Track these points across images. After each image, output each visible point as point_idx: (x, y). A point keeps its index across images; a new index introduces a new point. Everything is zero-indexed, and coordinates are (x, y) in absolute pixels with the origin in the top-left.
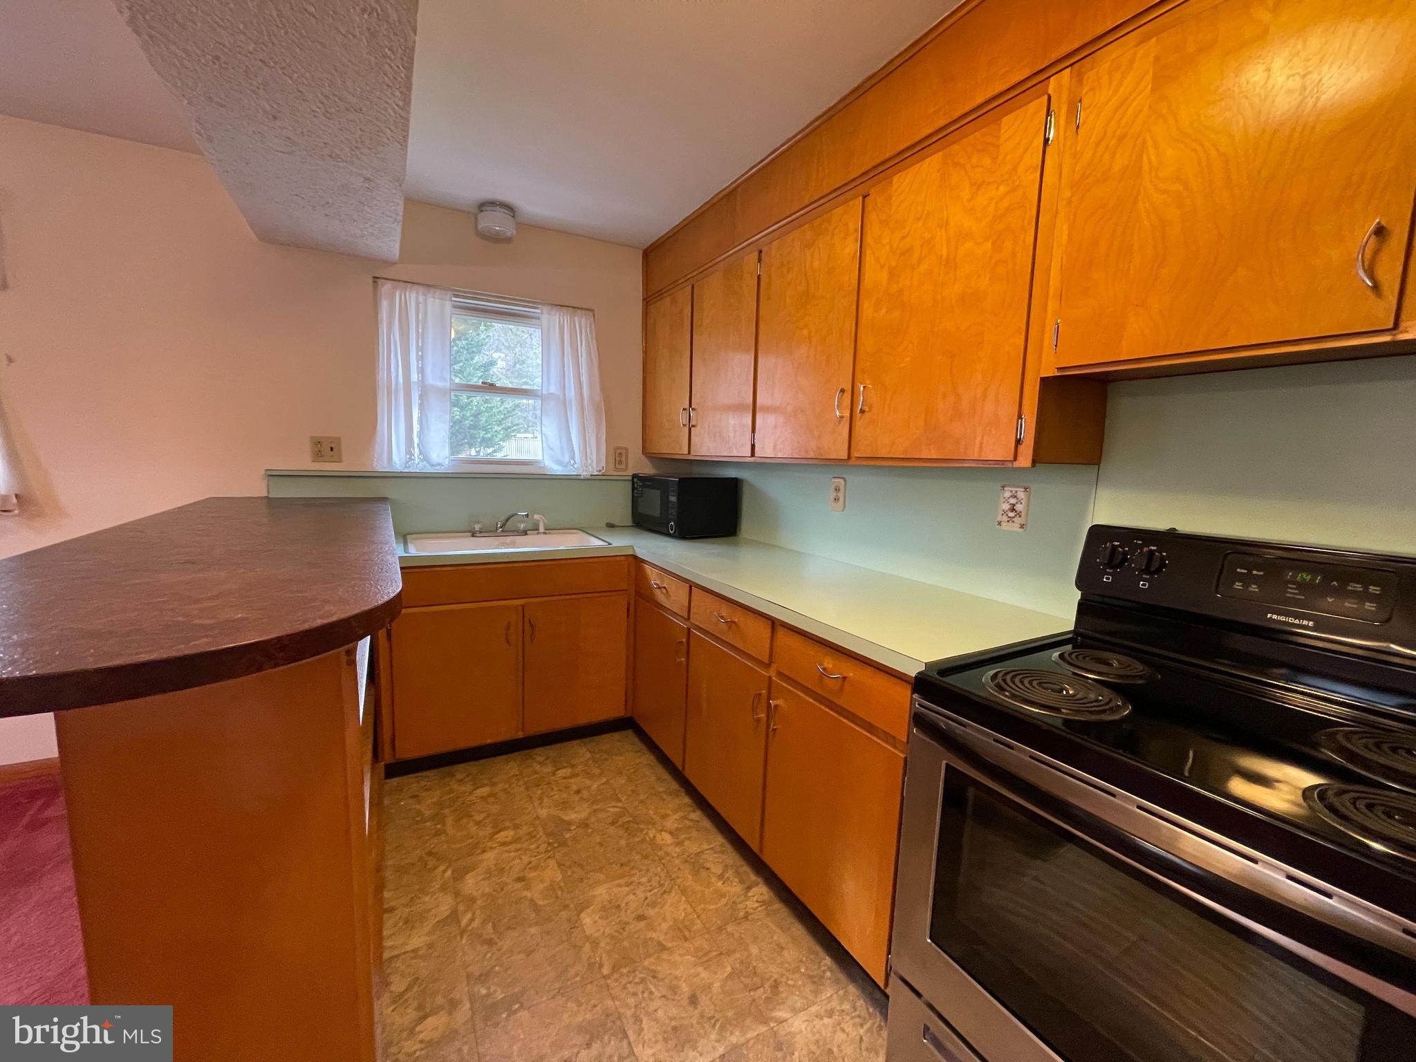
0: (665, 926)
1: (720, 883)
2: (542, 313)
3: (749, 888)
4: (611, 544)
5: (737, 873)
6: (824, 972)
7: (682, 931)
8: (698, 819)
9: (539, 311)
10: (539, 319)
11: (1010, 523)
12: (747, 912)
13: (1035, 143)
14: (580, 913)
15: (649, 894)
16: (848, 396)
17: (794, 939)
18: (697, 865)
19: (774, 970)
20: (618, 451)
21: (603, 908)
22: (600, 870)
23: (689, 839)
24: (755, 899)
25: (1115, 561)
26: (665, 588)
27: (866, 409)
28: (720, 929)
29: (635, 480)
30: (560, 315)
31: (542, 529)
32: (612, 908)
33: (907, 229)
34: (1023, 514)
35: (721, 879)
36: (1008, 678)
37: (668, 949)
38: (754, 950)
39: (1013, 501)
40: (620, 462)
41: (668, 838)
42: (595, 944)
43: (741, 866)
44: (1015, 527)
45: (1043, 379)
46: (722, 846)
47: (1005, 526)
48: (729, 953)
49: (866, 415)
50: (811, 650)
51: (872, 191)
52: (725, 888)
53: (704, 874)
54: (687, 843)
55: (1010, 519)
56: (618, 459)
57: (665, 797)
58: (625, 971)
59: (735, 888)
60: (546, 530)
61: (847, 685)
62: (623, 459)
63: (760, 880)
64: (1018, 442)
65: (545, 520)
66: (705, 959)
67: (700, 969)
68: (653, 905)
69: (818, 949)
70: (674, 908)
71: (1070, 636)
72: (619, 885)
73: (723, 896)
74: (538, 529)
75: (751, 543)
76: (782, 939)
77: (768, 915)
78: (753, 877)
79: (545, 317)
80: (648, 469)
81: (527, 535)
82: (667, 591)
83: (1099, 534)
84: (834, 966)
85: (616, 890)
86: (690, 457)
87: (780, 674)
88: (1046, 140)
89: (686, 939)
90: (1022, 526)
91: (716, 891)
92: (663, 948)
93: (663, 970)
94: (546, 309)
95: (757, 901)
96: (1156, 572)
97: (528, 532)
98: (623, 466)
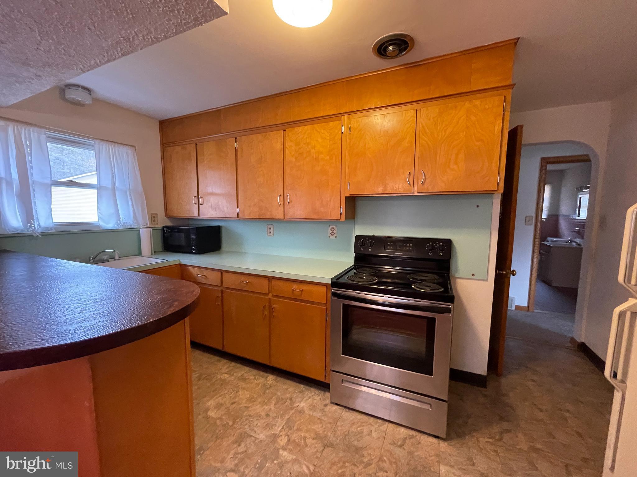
0: (244, 401)
1: (256, 381)
2: (95, 143)
3: (267, 378)
4: (167, 260)
5: (260, 376)
6: (303, 389)
7: (251, 400)
8: (234, 365)
9: (93, 142)
10: (92, 146)
11: (332, 237)
12: (270, 385)
13: (340, 132)
14: (207, 413)
15: (231, 395)
16: (282, 197)
17: (289, 385)
18: (244, 379)
19: (288, 396)
20: (153, 216)
21: (215, 408)
22: (205, 396)
23: (235, 372)
24: (270, 380)
25: (363, 244)
26: (204, 275)
27: (290, 202)
28: (264, 393)
29: (165, 229)
30: (106, 145)
31: (117, 258)
32: (219, 406)
33: (301, 146)
34: (336, 234)
35: (255, 379)
36: (351, 277)
37: (249, 407)
38: (279, 394)
39: (333, 230)
40: (154, 221)
41: (226, 376)
42: (220, 419)
43: (260, 373)
44: (334, 238)
45: (346, 197)
46: (249, 370)
47: (331, 237)
48: (271, 398)
49: (290, 204)
50: (287, 284)
51: (287, 130)
52: (258, 382)
53: (248, 381)
54: (235, 374)
55: (333, 235)
56: (153, 219)
57: (215, 363)
58: (238, 420)
59: (262, 380)
60: (119, 258)
61: (303, 292)
62: (156, 219)
63: (269, 374)
64: (341, 214)
65: (118, 252)
66: (263, 403)
67: (264, 407)
68: (235, 397)
69: (298, 384)
70: (244, 395)
71: (353, 266)
72: (217, 398)
73: (259, 384)
74: (114, 258)
75: (228, 252)
76: (285, 387)
77: (277, 382)
78: (266, 374)
79: (97, 146)
80: (169, 223)
81: (109, 261)
82: (206, 277)
83: (358, 238)
84: (305, 386)
85: (217, 400)
86: (199, 218)
87: (273, 296)
88: (342, 133)
89: (254, 401)
90: (336, 237)
91: (256, 384)
92: (247, 408)
93: (251, 413)
94: (97, 142)
95: (271, 381)
96: (372, 246)
97: (109, 260)
98: (156, 223)
